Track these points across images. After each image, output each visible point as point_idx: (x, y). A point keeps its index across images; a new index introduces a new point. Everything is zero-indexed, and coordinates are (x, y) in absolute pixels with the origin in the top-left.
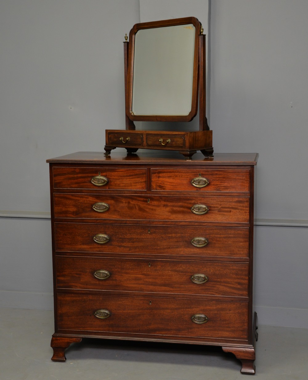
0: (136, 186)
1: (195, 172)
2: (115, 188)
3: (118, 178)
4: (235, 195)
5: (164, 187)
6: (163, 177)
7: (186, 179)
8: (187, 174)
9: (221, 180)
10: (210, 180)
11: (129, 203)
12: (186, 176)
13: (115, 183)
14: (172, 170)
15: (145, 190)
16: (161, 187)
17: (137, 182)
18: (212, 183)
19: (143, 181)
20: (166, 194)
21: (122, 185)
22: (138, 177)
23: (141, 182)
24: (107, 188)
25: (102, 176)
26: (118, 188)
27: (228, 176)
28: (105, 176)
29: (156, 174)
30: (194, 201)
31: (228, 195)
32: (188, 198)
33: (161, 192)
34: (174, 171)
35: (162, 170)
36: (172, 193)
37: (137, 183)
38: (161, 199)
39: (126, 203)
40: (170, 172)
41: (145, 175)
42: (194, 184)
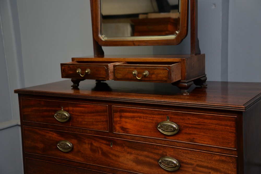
0: (98, 125)
1: (162, 114)
2: (77, 126)
3: (79, 114)
4: (215, 151)
5: (127, 130)
6: (126, 117)
7: (152, 123)
8: (153, 116)
9: (195, 128)
10: (181, 126)
11: (92, 144)
12: (151, 119)
13: (77, 120)
14: (135, 110)
15: (107, 131)
16: (123, 129)
17: (98, 120)
18: (184, 131)
19: (104, 120)
20: (129, 138)
21: (84, 123)
22: (99, 116)
23: (103, 121)
24: (71, 125)
25: (65, 110)
26: (80, 126)
27: (204, 124)
28: (68, 111)
29: (118, 113)
30: (162, 151)
31: (205, 149)
32: (155, 146)
33: (124, 136)
34: (138, 110)
35: (124, 109)
36: (137, 138)
37: (98, 122)
38: (125, 144)
39: (88, 144)
40: (133, 112)
41: (106, 113)
42: (160, 130)
